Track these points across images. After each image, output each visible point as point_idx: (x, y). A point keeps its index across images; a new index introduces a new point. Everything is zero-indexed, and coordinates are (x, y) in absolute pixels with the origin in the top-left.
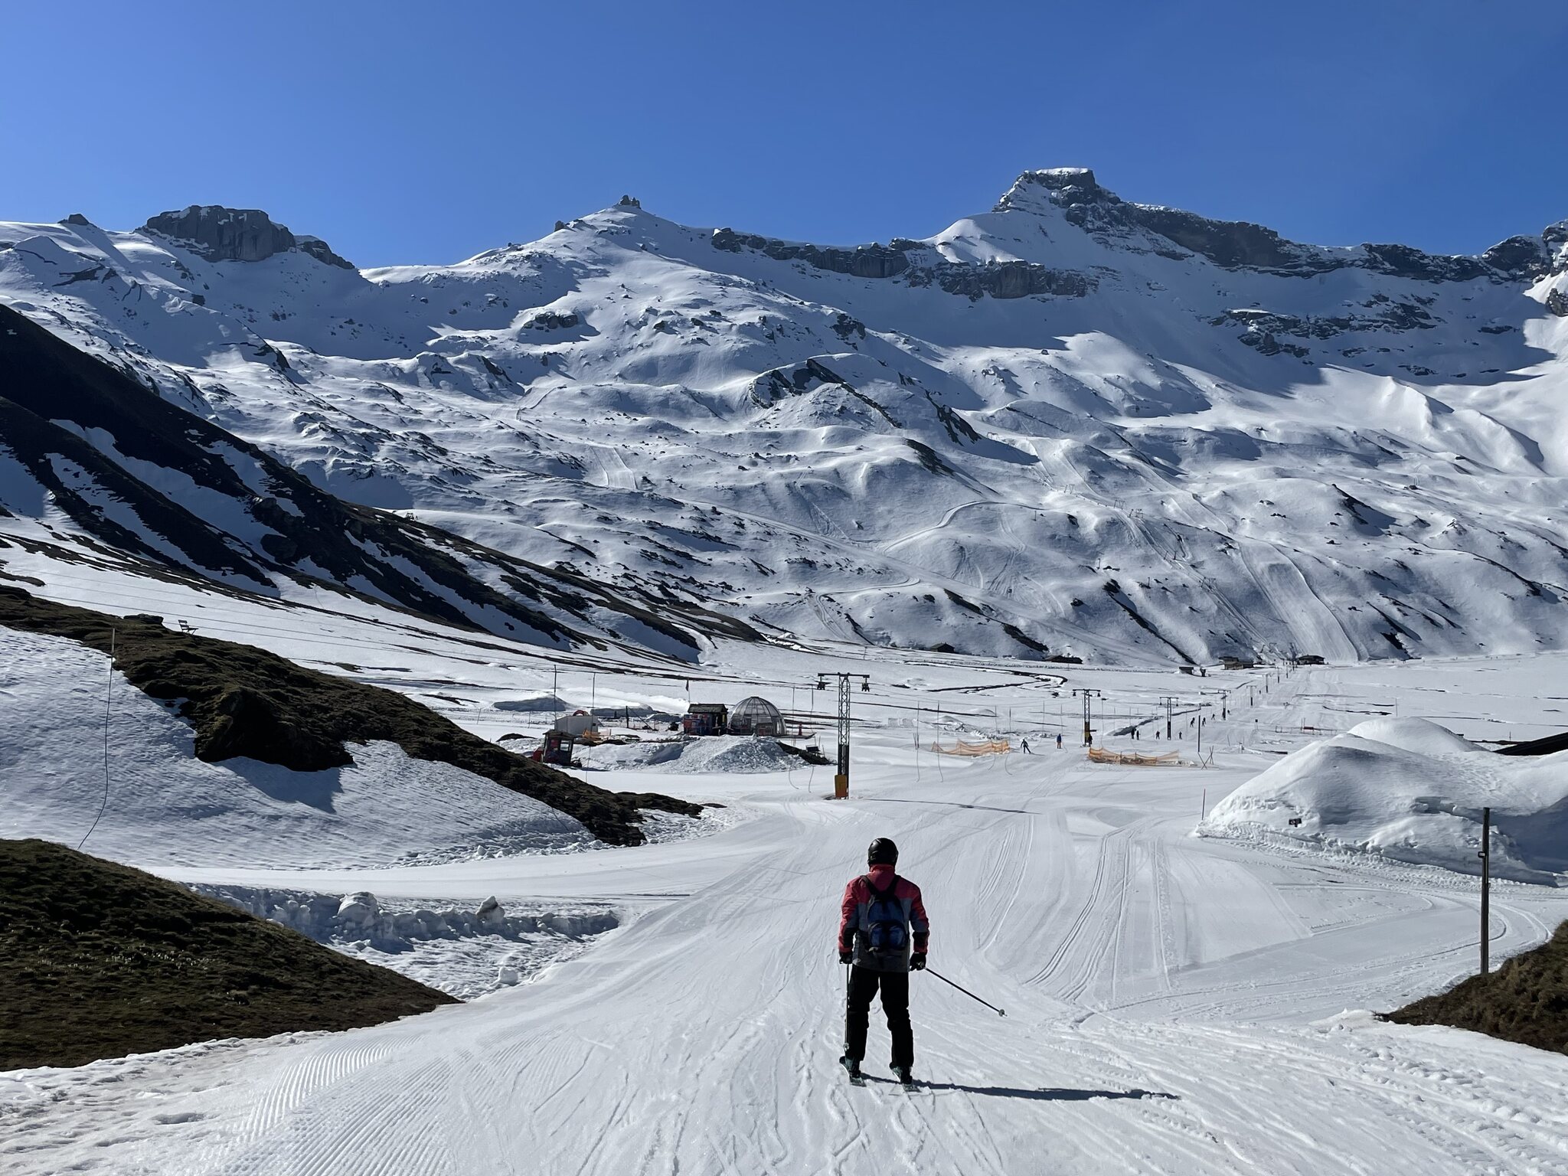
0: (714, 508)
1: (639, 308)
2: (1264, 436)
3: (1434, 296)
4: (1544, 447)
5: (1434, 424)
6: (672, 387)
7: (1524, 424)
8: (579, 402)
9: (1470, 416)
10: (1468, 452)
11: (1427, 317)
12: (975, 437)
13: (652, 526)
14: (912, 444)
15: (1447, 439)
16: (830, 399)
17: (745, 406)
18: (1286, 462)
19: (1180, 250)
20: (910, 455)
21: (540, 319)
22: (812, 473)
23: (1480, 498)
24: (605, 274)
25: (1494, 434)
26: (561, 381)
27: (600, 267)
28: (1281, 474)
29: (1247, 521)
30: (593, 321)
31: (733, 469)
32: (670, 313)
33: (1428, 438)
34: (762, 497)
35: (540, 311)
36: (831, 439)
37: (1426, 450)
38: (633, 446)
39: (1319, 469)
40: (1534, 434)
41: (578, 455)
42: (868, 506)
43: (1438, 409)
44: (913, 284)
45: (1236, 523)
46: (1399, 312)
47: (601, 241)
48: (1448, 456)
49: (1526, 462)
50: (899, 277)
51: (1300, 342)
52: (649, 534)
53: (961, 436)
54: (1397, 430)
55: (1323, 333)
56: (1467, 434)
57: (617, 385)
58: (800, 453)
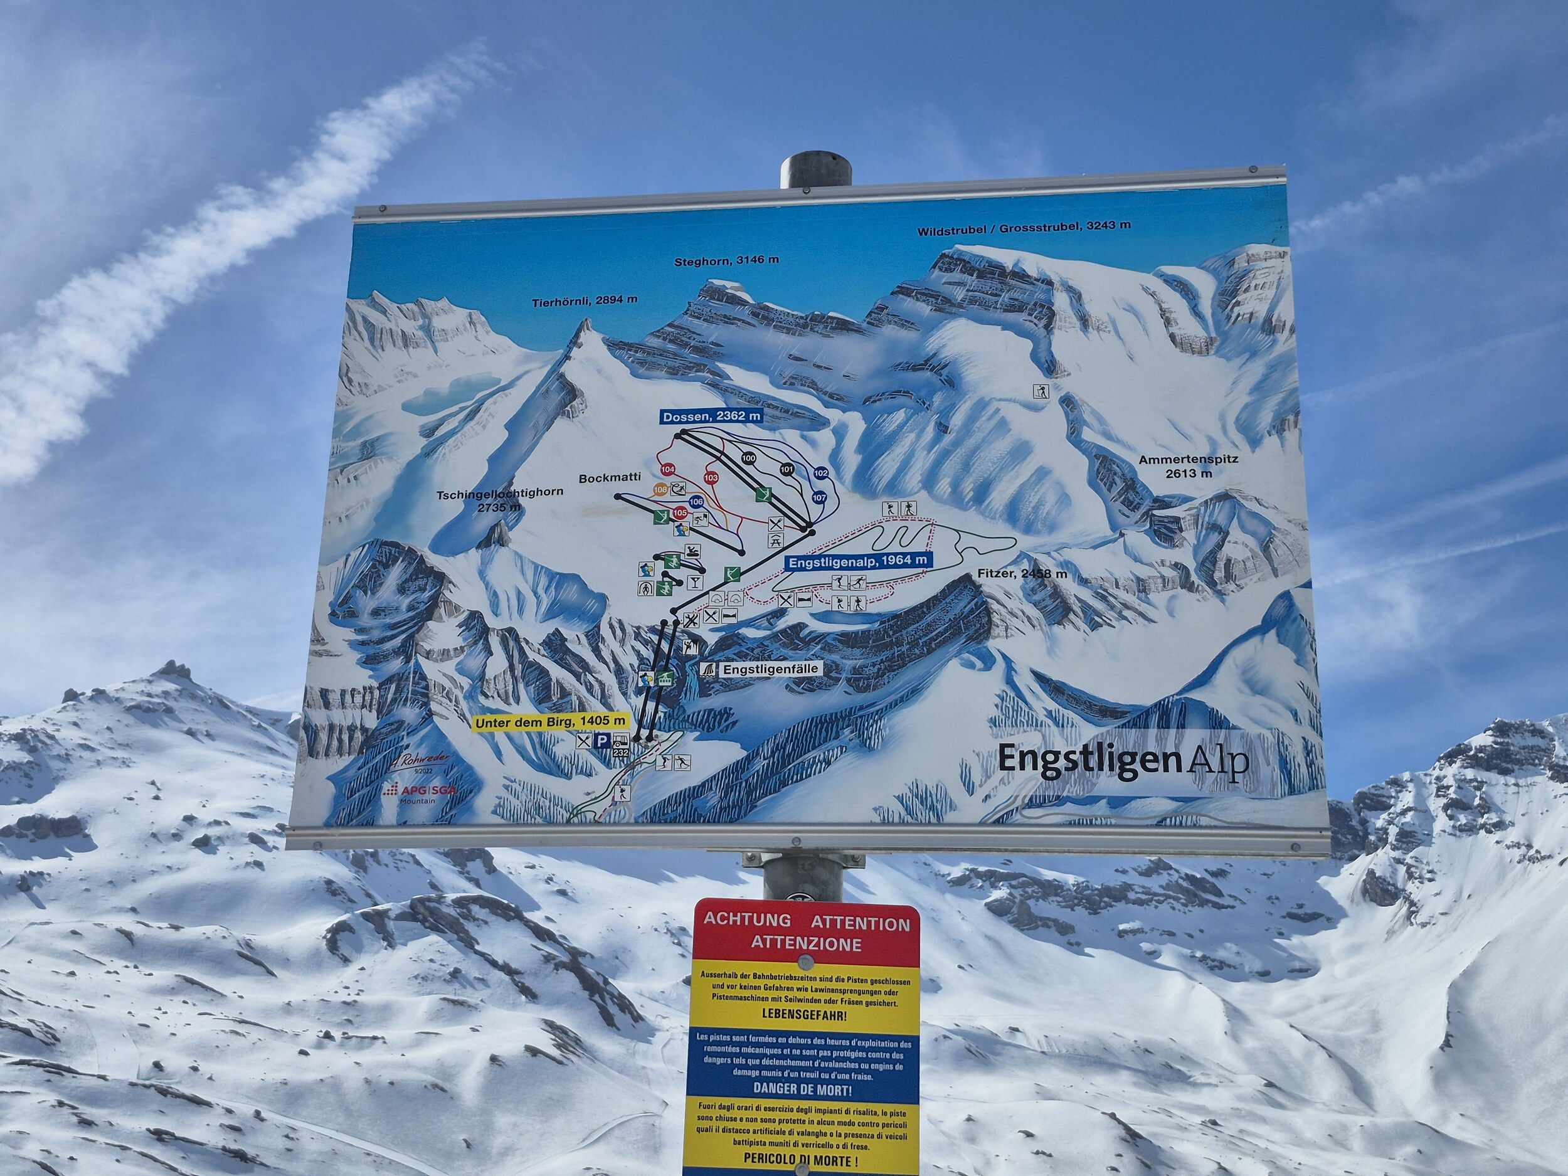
0: (258, 1114)
1: (170, 815)
2: (1020, 1040)
3: (1227, 868)
4: (1370, 1075)
5: (1234, 1036)
6: (209, 930)
7: (1342, 1043)
8: (70, 945)
9: (1277, 1028)
10: (1277, 1077)
11: (1219, 894)
12: (637, 1018)
13: (159, 1135)
14: (551, 1026)
15: (1250, 1058)
16: (437, 957)
17: (312, 963)
18: (1054, 1077)
20: (545, 1042)
21: (24, 823)
22: (408, 1066)
23: (1299, 1141)
24: (125, 763)
25: (1308, 1055)
26: (36, 914)
27: (120, 754)
28: (1043, 1094)
29: (1002, 1159)
30: (97, 832)
31: (287, 1052)
32: (217, 823)
33: (1225, 1054)
34: (332, 1098)
35: (28, 810)
36: (436, 1016)
37: (1227, 1079)
38: (144, 1014)
39: (1092, 1090)
40: (1353, 1057)
41: (58, 1025)
42: (485, 1113)
43: (1234, 1013)
45: (988, 1163)
46: (1185, 884)
47: (129, 719)
48: (1252, 1082)
49: (1350, 1095)
51: (1064, 915)
52: (156, 1151)
53: (619, 1017)
54: (1187, 1041)
55: (1094, 908)
56: (1274, 1054)
57: (127, 923)
58: (392, 1033)
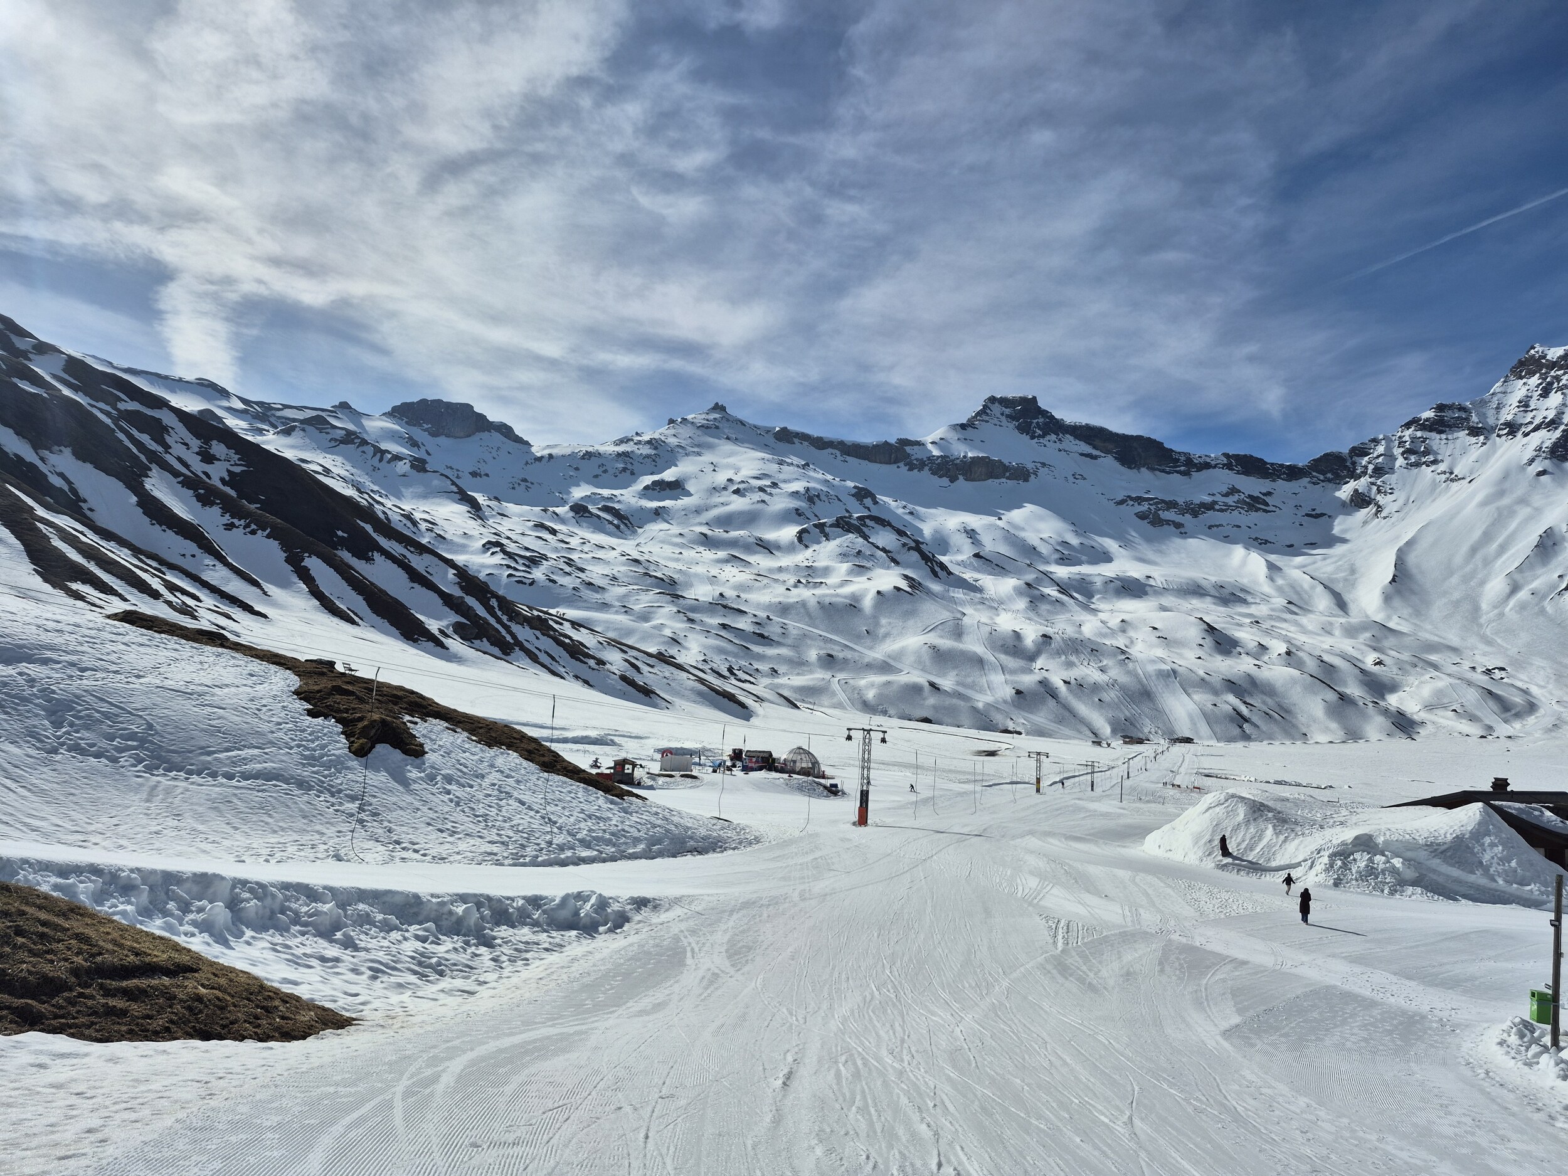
0: (768, 617)
1: (721, 478)
2: (1151, 582)
3: (1272, 491)
4: (1347, 597)
5: (1271, 579)
6: (742, 532)
7: (1332, 580)
8: (679, 540)
9: (1297, 574)
10: (1295, 599)
11: (1267, 505)
12: (950, 573)
13: (724, 626)
14: (906, 577)
15: (1280, 590)
16: (850, 545)
17: (790, 549)
18: (1168, 600)
19: (1095, 452)
20: (903, 585)
21: (654, 483)
22: (837, 595)
23: (1304, 630)
24: (699, 454)
25: (1313, 587)
26: (665, 526)
27: (696, 450)
28: (1164, 609)
29: (1139, 640)
30: (690, 487)
31: (781, 589)
32: (743, 482)
33: (1266, 588)
34: (802, 610)
35: (656, 478)
36: (850, 572)
37: (1266, 598)
38: (714, 571)
39: (1190, 606)
40: (1338, 588)
41: (676, 576)
42: (875, 617)
43: (1271, 567)
44: (910, 469)
45: (1132, 642)
46: (1247, 500)
47: (699, 432)
48: (1281, 602)
49: (1335, 607)
50: (901, 464)
51: (1178, 518)
52: (723, 633)
53: (941, 573)
54: (1245, 581)
55: (1195, 514)
56: (1294, 587)
57: (705, 530)
58: (829, 581)
